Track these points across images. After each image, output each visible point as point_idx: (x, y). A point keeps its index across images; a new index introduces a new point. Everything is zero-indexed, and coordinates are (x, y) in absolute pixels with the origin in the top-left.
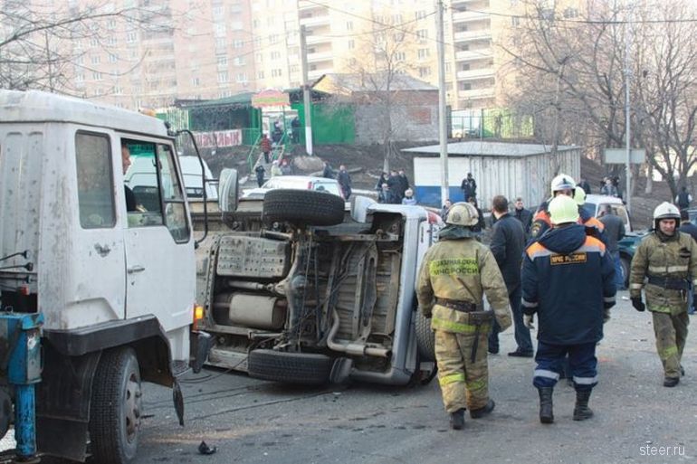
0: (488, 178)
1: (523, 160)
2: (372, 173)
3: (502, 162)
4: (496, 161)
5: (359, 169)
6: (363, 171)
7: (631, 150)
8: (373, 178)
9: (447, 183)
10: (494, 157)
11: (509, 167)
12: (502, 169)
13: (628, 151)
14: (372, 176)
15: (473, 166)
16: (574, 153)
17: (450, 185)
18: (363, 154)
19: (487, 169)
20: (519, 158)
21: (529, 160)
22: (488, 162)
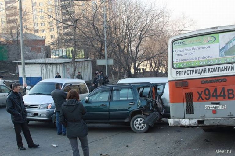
0: (48, 73)
1: (62, 65)
2: (11, 73)
3: (54, 66)
4: (51, 66)
5: (6, 71)
6: (7, 72)
7: (107, 59)
8: (11, 75)
9: (25, 76)
10: (51, 64)
11: (57, 68)
12: (54, 69)
13: (106, 60)
14: (11, 74)
15: (42, 68)
16: (89, 62)
17: (26, 76)
18: (10, 65)
19: (48, 69)
20: (61, 64)
21: (65, 65)
22: (48, 66)
